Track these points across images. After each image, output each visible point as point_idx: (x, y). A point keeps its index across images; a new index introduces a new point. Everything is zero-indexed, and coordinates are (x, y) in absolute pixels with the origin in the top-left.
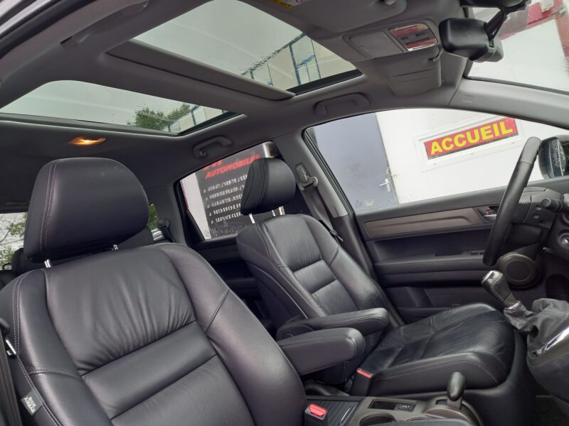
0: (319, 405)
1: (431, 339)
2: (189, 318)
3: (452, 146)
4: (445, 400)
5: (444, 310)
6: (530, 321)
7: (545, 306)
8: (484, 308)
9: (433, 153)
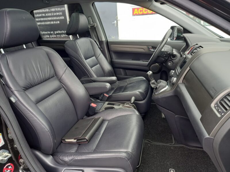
0: (94, 104)
1: (126, 86)
2: (54, 75)
3: (142, 12)
4: (129, 104)
5: (131, 78)
6: (156, 86)
7: (160, 82)
8: (143, 78)
9: (135, 13)
